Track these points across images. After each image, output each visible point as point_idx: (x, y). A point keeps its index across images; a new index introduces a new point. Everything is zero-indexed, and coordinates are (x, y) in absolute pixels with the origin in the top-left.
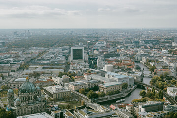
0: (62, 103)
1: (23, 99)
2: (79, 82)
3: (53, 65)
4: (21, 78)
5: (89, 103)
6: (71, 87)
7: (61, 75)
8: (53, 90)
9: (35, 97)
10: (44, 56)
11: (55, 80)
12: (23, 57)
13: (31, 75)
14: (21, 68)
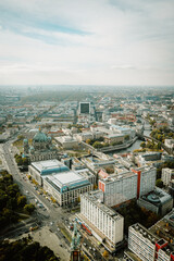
0: (71, 152)
1: (37, 148)
2: (86, 133)
3: (63, 118)
4: (34, 129)
5: (95, 152)
6: (79, 138)
7: (70, 127)
8: (62, 140)
9: (47, 146)
10: (54, 110)
11: (65, 131)
12: (36, 110)
13: (43, 127)
14: (34, 121)
